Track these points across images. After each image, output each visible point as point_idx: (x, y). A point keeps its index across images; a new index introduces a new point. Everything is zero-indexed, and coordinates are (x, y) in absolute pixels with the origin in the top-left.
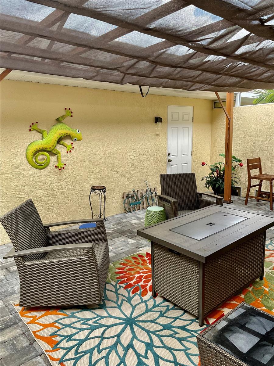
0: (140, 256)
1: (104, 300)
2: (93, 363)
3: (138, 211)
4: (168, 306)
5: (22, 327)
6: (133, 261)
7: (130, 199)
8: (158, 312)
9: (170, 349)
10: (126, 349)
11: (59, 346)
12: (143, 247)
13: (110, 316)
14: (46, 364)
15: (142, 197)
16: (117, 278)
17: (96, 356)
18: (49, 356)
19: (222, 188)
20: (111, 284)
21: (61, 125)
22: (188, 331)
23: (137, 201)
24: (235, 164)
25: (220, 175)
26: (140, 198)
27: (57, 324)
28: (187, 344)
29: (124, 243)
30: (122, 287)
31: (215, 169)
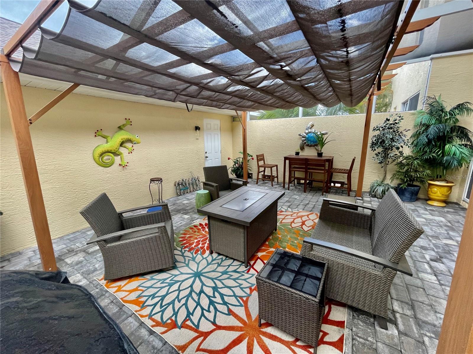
0: (195, 226)
1: (175, 262)
2: (176, 311)
3: (187, 194)
4: (222, 258)
5: (109, 297)
6: (191, 230)
7: (180, 186)
8: (216, 264)
9: (229, 288)
10: (199, 295)
11: (145, 304)
12: (196, 219)
13: (182, 273)
14: (137, 322)
15: (189, 184)
16: (181, 245)
17: (177, 305)
18: (139, 315)
19: (242, 174)
20: (177, 250)
21: (122, 132)
22: (238, 272)
23: (186, 187)
24: (249, 158)
25: (240, 166)
26: (187, 185)
27: (140, 288)
28: (240, 282)
29: (181, 218)
30: (187, 251)
31: (236, 162)
